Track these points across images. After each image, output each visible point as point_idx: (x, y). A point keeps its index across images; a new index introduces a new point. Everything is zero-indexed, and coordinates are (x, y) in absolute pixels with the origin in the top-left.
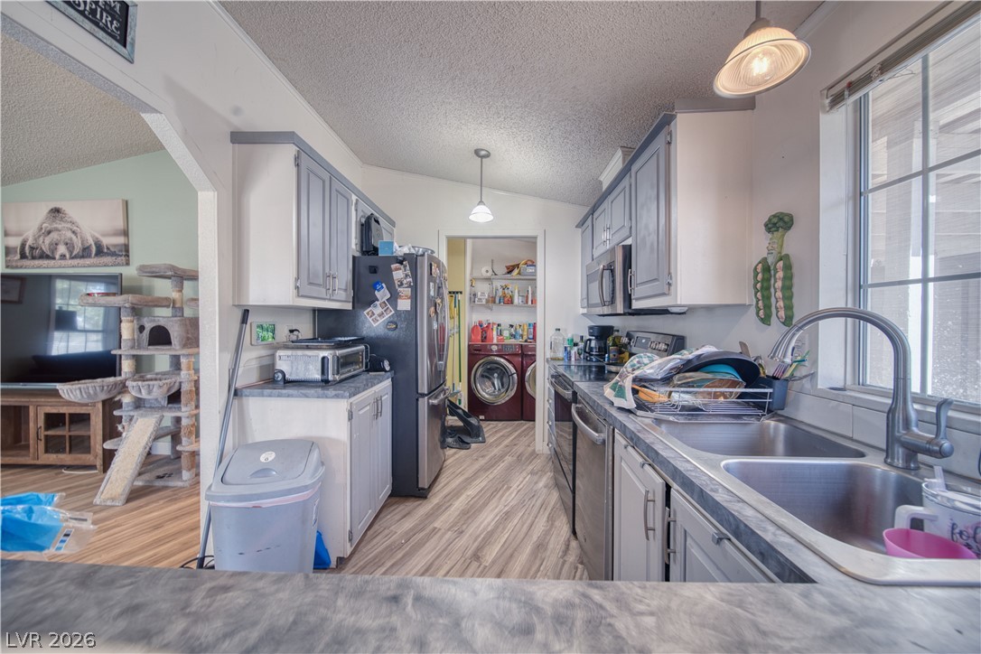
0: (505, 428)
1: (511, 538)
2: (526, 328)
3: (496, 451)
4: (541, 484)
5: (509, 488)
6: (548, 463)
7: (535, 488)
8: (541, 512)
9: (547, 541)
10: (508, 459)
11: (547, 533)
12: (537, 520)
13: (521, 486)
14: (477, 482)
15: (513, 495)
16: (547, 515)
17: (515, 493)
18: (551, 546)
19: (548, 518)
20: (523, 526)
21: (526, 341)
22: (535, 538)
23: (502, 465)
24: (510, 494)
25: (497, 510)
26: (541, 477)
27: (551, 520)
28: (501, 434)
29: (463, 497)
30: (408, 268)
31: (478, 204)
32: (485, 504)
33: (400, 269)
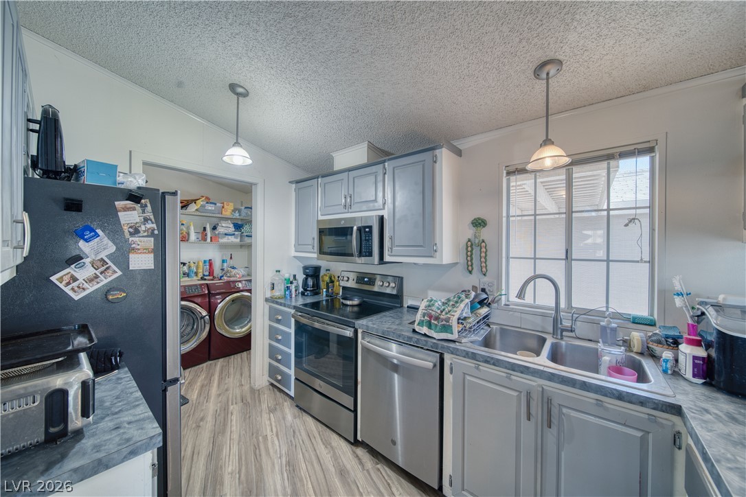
0: (197, 376)
1: (315, 484)
2: (201, 264)
3: (211, 407)
4: (289, 417)
5: (265, 438)
6: (275, 394)
7: (288, 424)
8: (315, 443)
9: (341, 464)
10: (235, 409)
11: (335, 458)
12: (318, 451)
13: (274, 430)
14: (225, 451)
15: (276, 442)
16: (321, 443)
17: (275, 439)
18: (348, 467)
19: (324, 444)
20: (313, 465)
21: (202, 279)
22: (333, 469)
23: (234, 417)
24: (273, 443)
25: (277, 468)
26: (282, 411)
27: (327, 444)
28: (199, 384)
29: (227, 480)
30: (149, 208)
31: (233, 145)
32: (260, 470)
33: (134, 209)
